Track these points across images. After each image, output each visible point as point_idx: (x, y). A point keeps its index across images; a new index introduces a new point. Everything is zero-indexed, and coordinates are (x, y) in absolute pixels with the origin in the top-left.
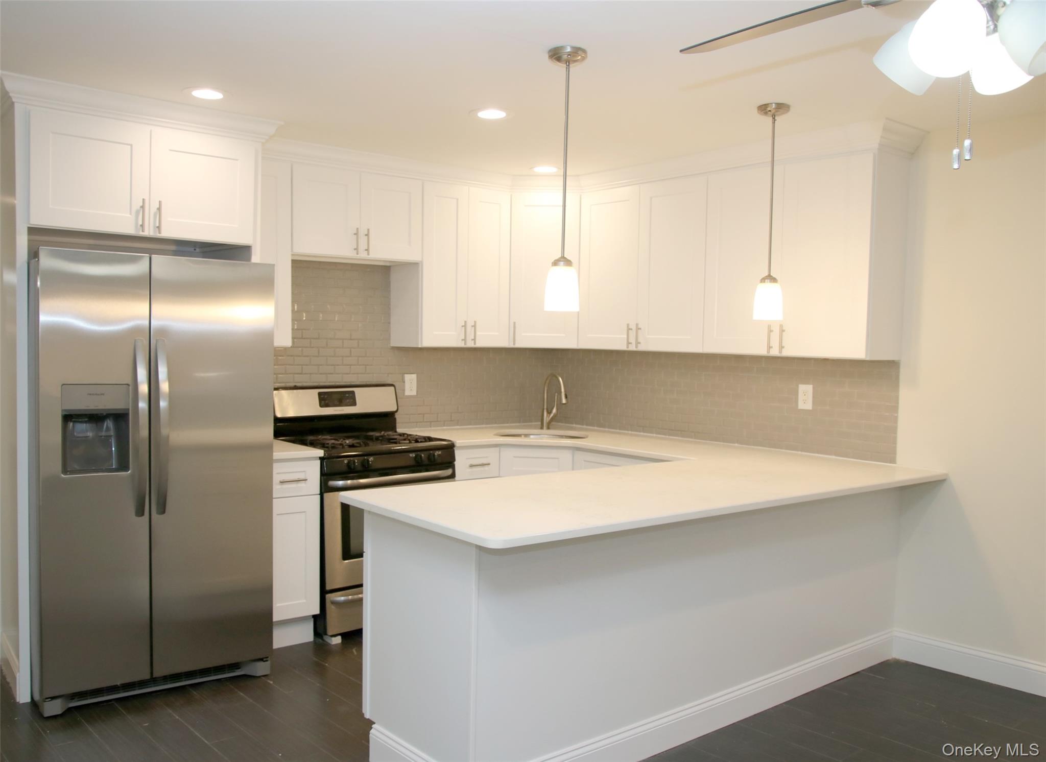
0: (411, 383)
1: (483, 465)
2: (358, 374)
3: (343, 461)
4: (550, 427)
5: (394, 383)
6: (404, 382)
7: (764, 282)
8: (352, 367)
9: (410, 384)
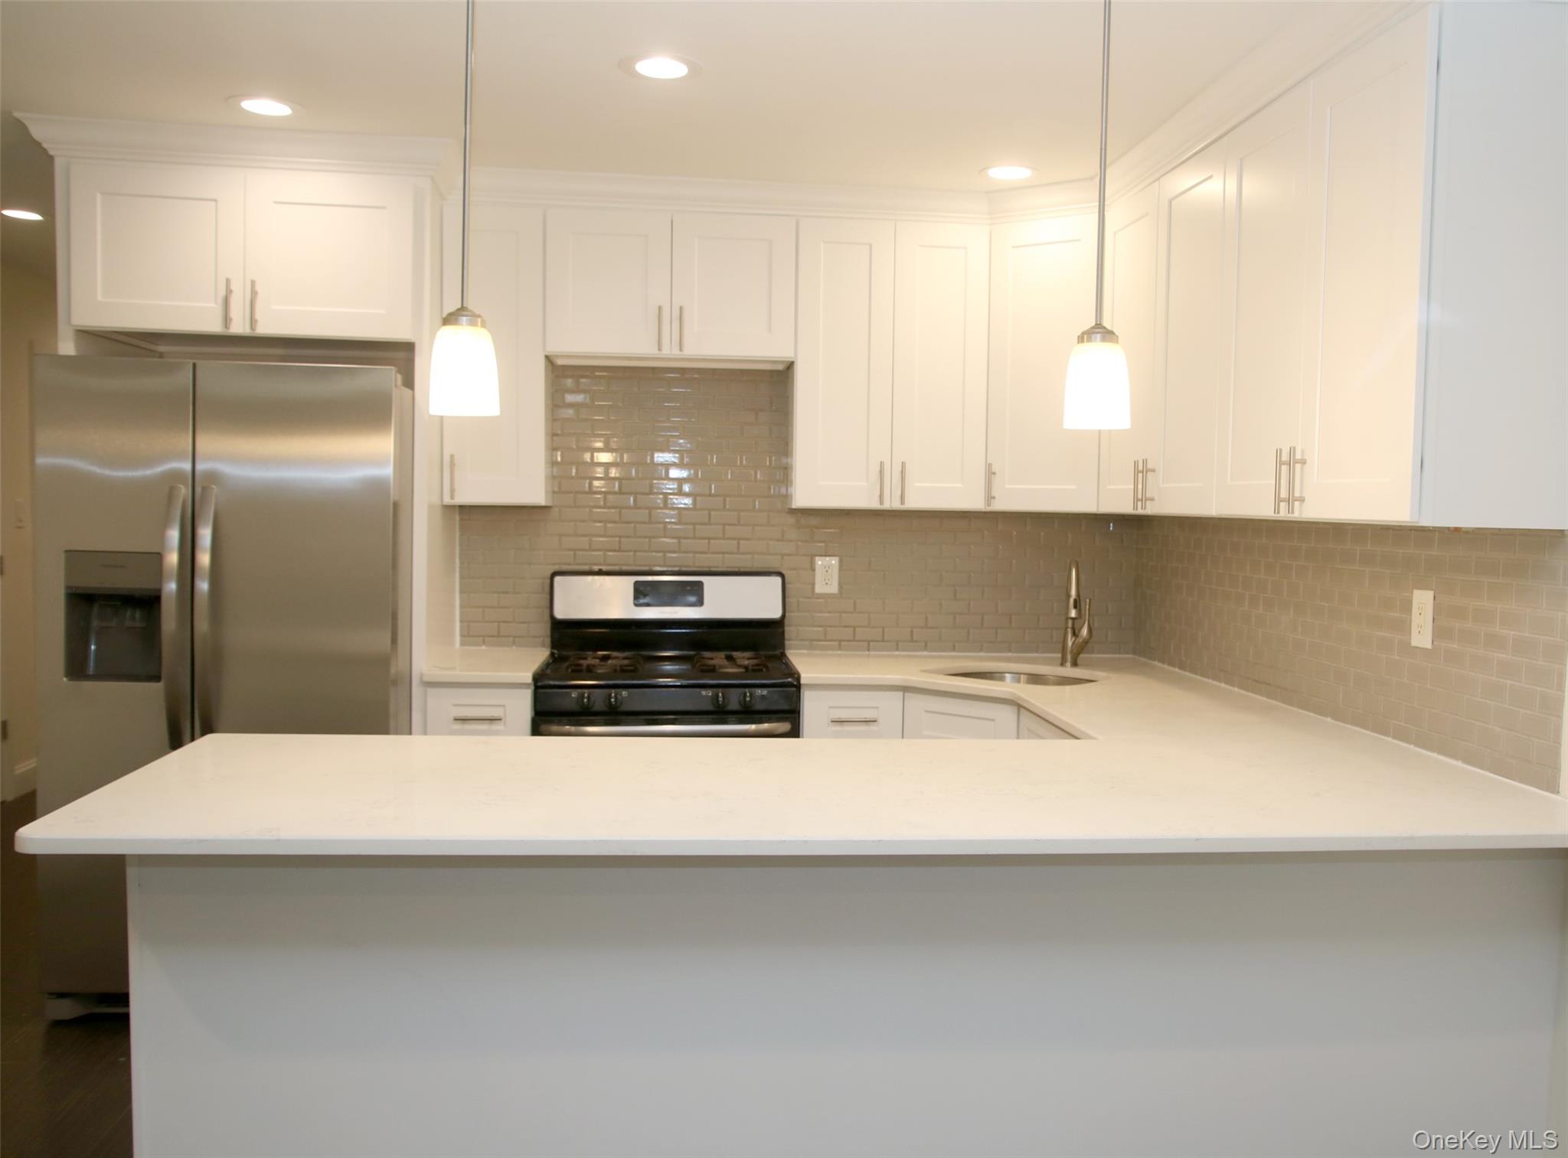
0: (827, 571)
1: (867, 722)
2: (724, 553)
3: (570, 694)
4: (1079, 662)
5: (784, 572)
6: (814, 570)
7: (1089, 340)
8: (712, 541)
9: (827, 575)
